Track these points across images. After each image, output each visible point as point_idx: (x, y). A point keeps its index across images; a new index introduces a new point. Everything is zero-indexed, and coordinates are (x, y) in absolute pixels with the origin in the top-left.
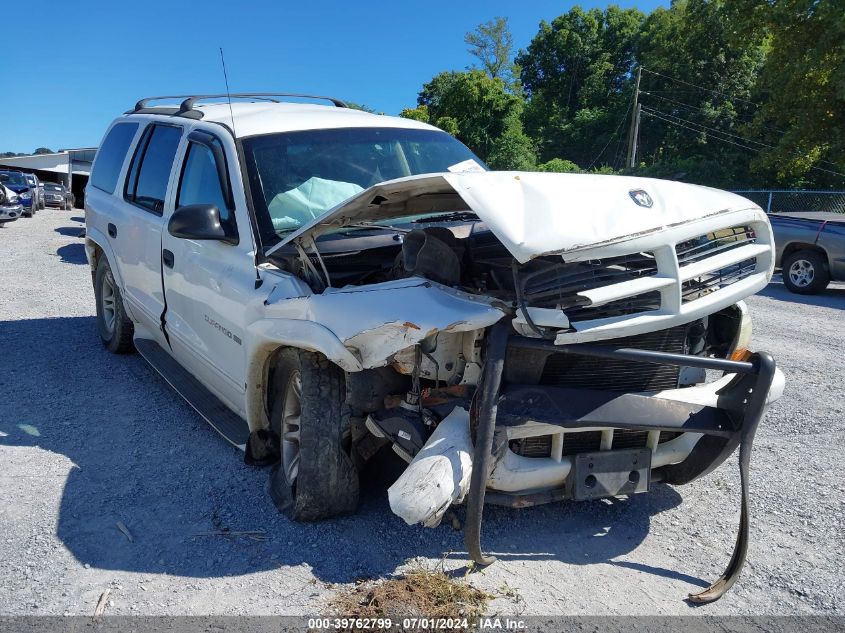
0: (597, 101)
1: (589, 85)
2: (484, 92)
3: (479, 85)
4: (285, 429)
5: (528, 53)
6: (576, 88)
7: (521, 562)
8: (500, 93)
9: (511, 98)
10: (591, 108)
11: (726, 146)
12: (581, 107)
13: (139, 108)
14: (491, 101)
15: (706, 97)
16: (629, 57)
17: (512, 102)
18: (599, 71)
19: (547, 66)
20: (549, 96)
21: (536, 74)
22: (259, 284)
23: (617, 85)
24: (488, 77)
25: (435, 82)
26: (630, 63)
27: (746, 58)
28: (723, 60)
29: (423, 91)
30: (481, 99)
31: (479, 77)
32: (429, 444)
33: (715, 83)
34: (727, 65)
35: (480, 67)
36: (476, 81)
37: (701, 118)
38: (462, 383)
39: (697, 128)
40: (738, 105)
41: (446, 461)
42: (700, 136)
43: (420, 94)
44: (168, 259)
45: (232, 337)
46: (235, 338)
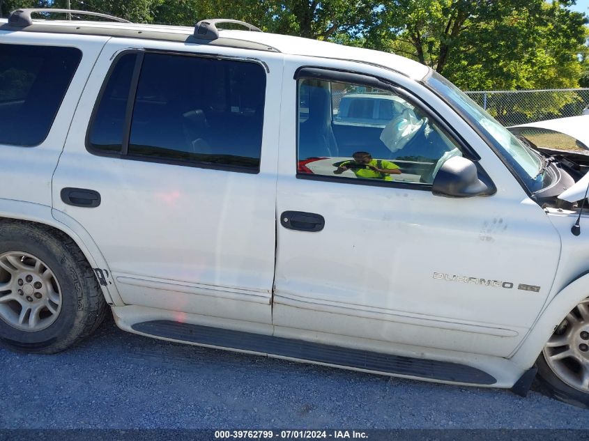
22: (576, 232)
44: (307, 222)
45: (516, 286)
46: (523, 287)
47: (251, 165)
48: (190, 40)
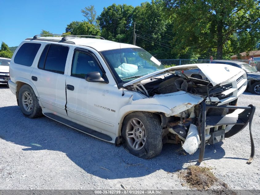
0: (122, 32)
1: (120, 27)
2: (89, 28)
3: (87, 26)
4: (127, 135)
5: (100, 17)
6: (116, 28)
7: (207, 161)
8: (94, 29)
9: (98, 31)
10: (121, 34)
11: (159, 46)
12: (117, 34)
13: (35, 38)
14: (91, 31)
15: (153, 32)
16: (130, 19)
17: (98, 32)
18: (122, 23)
19: (107, 21)
20: (107, 30)
21: (103, 23)
22: (123, 95)
23: (127, 27)
24: (89, 24)
25: (71, 25)
26: (131, 21)
27: (162, 22)
28: (157, 22)
29: (67, 27)
30: (88, 31)
31: (87, 24)
32: (189, 134)
33: (155, 28)
34: (158, 23)
35: (87, 21)
36: (86, 25)
37: (152, 38)
38: (189, 118)
39: (151, 41)
40: (161, 34)
41: (195, 137)
42: (152, 43)
43: (66, 28)
44: (71, 88)
45: (110, 110)
46: (112, 110)
47: (63, 73)
48: (61, 42)
